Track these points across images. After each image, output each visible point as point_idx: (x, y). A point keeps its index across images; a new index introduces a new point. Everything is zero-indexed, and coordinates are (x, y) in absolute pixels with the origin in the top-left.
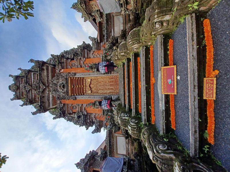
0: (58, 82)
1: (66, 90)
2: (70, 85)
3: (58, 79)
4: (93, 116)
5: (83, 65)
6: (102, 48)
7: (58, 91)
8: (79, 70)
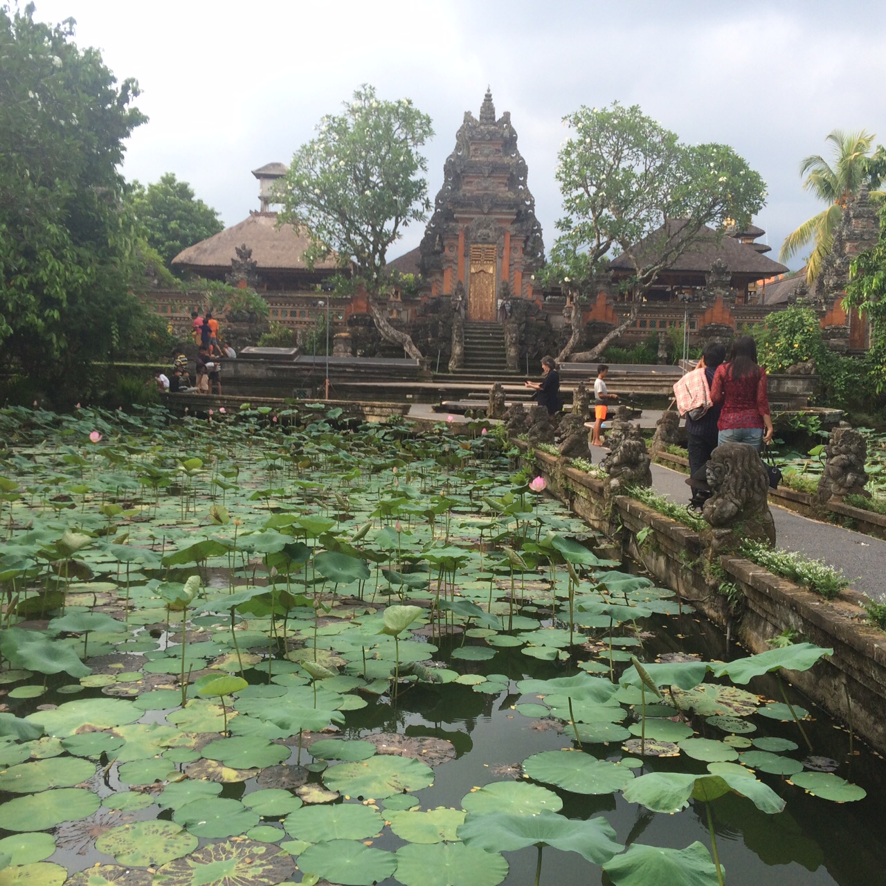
0: (491, 229)
1: (479, 240)
2: (485, 246)
3: (496, 230)
4: (438, 277)
5: (513, 268)
6: (535, 297)
7: (478, 229)
8: (506, 263)
